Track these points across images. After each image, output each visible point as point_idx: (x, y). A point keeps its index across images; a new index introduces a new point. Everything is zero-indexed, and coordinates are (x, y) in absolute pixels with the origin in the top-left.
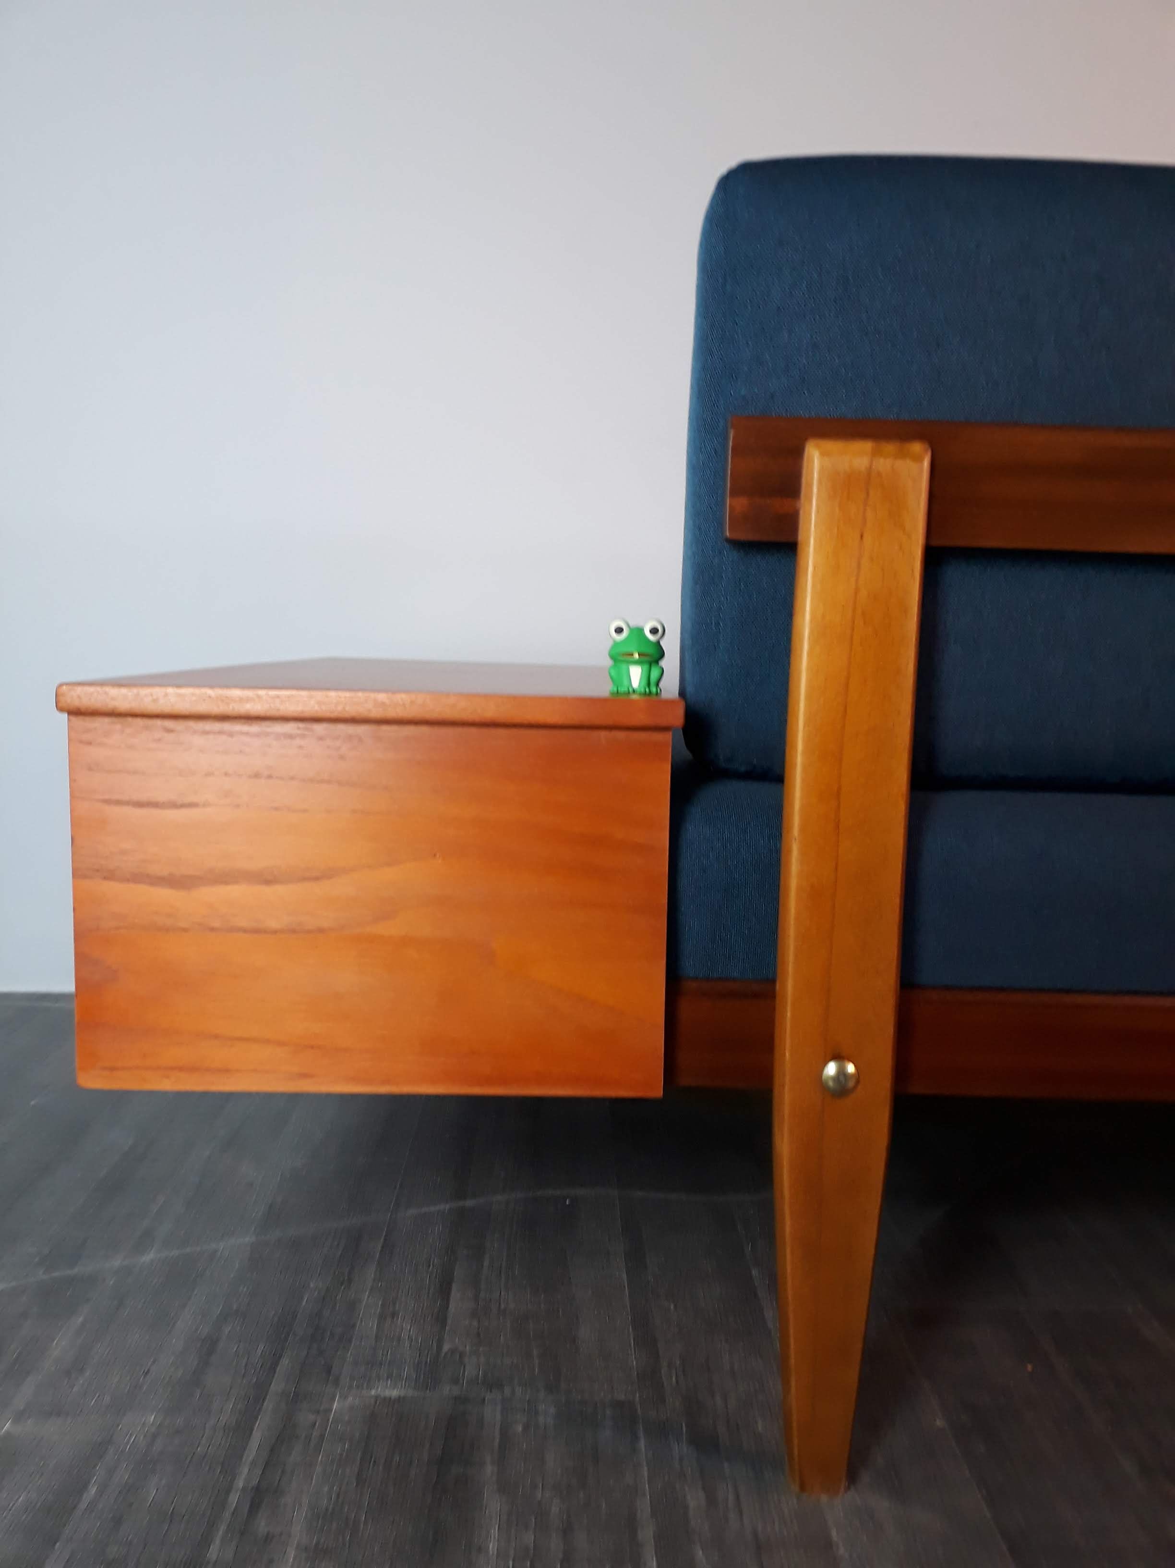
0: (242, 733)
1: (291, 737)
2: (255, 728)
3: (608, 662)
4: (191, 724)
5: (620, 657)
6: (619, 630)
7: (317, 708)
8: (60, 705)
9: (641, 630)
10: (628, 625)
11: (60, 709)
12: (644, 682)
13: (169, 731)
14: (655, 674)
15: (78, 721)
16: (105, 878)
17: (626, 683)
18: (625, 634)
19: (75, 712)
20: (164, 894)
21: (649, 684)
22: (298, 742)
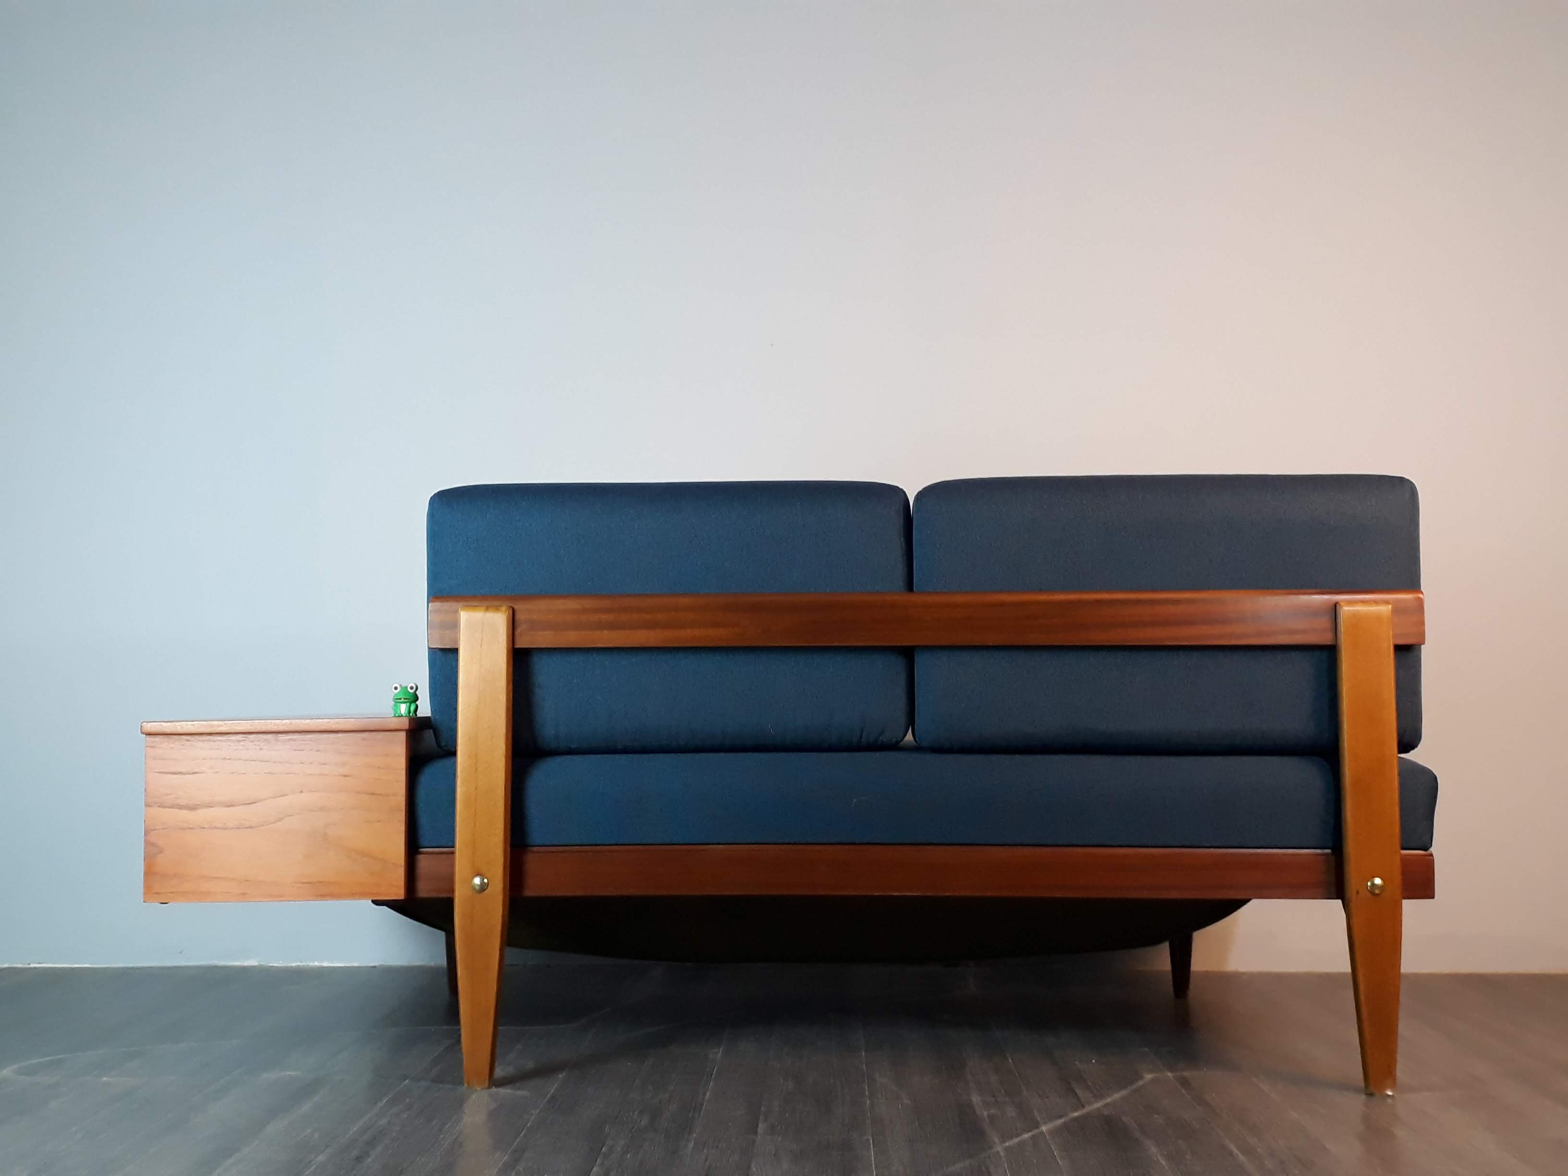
0: (220, 741)
1: (239, 741)
2: (224, 738)
3: (393, 703)
4: (196, 737)
5: (397, 700)
6: (396, 688)
7: (251, 727)
8: (143, 731)
9: (406, 687)
10: (401, 686)
11: (143, 733)
12: (407, 712)
13: (188, 740)
14: (413, 708)
15: (149, 738)
16: (159, 806)
17: (399, 712)
18: (399, 689)
19: (149, 734)
20: (185, 813)
21: (409, 712)
22: (242, 743)
